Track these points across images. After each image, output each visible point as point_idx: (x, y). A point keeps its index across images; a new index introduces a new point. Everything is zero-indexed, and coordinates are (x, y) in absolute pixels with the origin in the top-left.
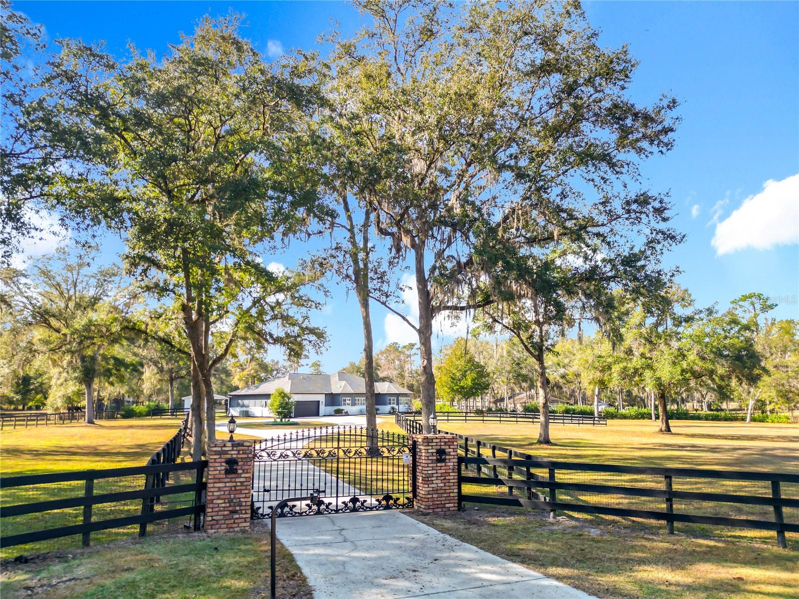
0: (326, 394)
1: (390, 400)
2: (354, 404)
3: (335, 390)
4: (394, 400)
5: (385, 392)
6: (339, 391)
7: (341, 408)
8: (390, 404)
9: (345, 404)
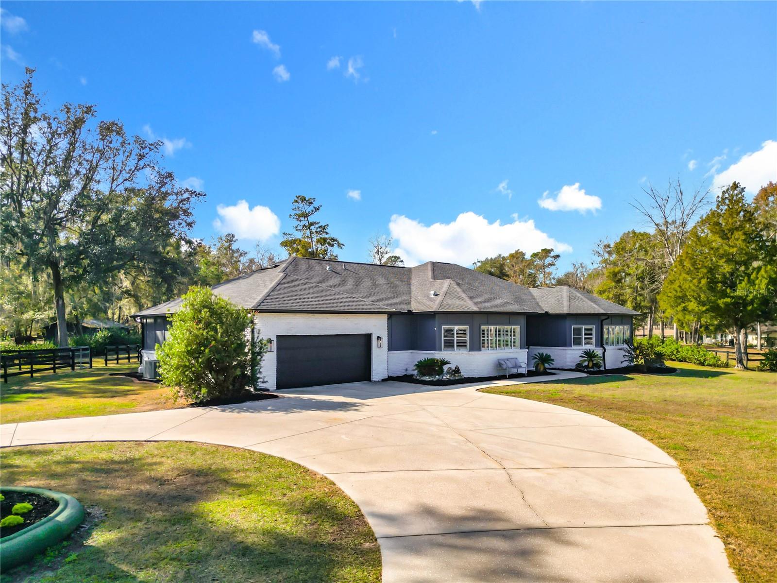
0: (391, 315)
1: (578, 332)
2: (477, 345)
3: (418, 304)
4: (589, 332)
5: (565, 310)
6: (433, 307)
7: (438, 355)
8: (578, 342)
9: (449, 345)
